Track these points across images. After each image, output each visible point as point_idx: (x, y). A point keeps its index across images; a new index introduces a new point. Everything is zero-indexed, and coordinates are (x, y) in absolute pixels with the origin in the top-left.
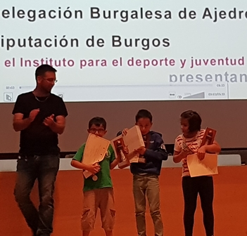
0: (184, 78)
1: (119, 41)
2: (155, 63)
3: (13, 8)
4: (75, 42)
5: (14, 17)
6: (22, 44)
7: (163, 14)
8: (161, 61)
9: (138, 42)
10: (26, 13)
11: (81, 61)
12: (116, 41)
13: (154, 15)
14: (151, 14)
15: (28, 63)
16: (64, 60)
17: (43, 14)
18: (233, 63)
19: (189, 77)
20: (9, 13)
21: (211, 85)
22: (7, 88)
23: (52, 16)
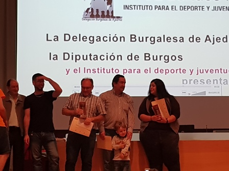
0: (192, 82)
1: (149, 57)
2: (172, 71)
3: (80, 35)
4: (119, 57)
5: (80, 40)
6: (85, 58)
7: (178, 39)
8: (177, 70)
9: (162, 57)
10: (88, 38)
11: (124, 70)
12: (147, 56)
13: (172, 40)
14: (171, 39)
15: (89, 71)
16: (112, 69)
17: (99, 39)
18: (225, 72)
19: (195, 81)
20: (77, 38)
21: (210, 86)
22: (75, 87)
23: (105, 40)
